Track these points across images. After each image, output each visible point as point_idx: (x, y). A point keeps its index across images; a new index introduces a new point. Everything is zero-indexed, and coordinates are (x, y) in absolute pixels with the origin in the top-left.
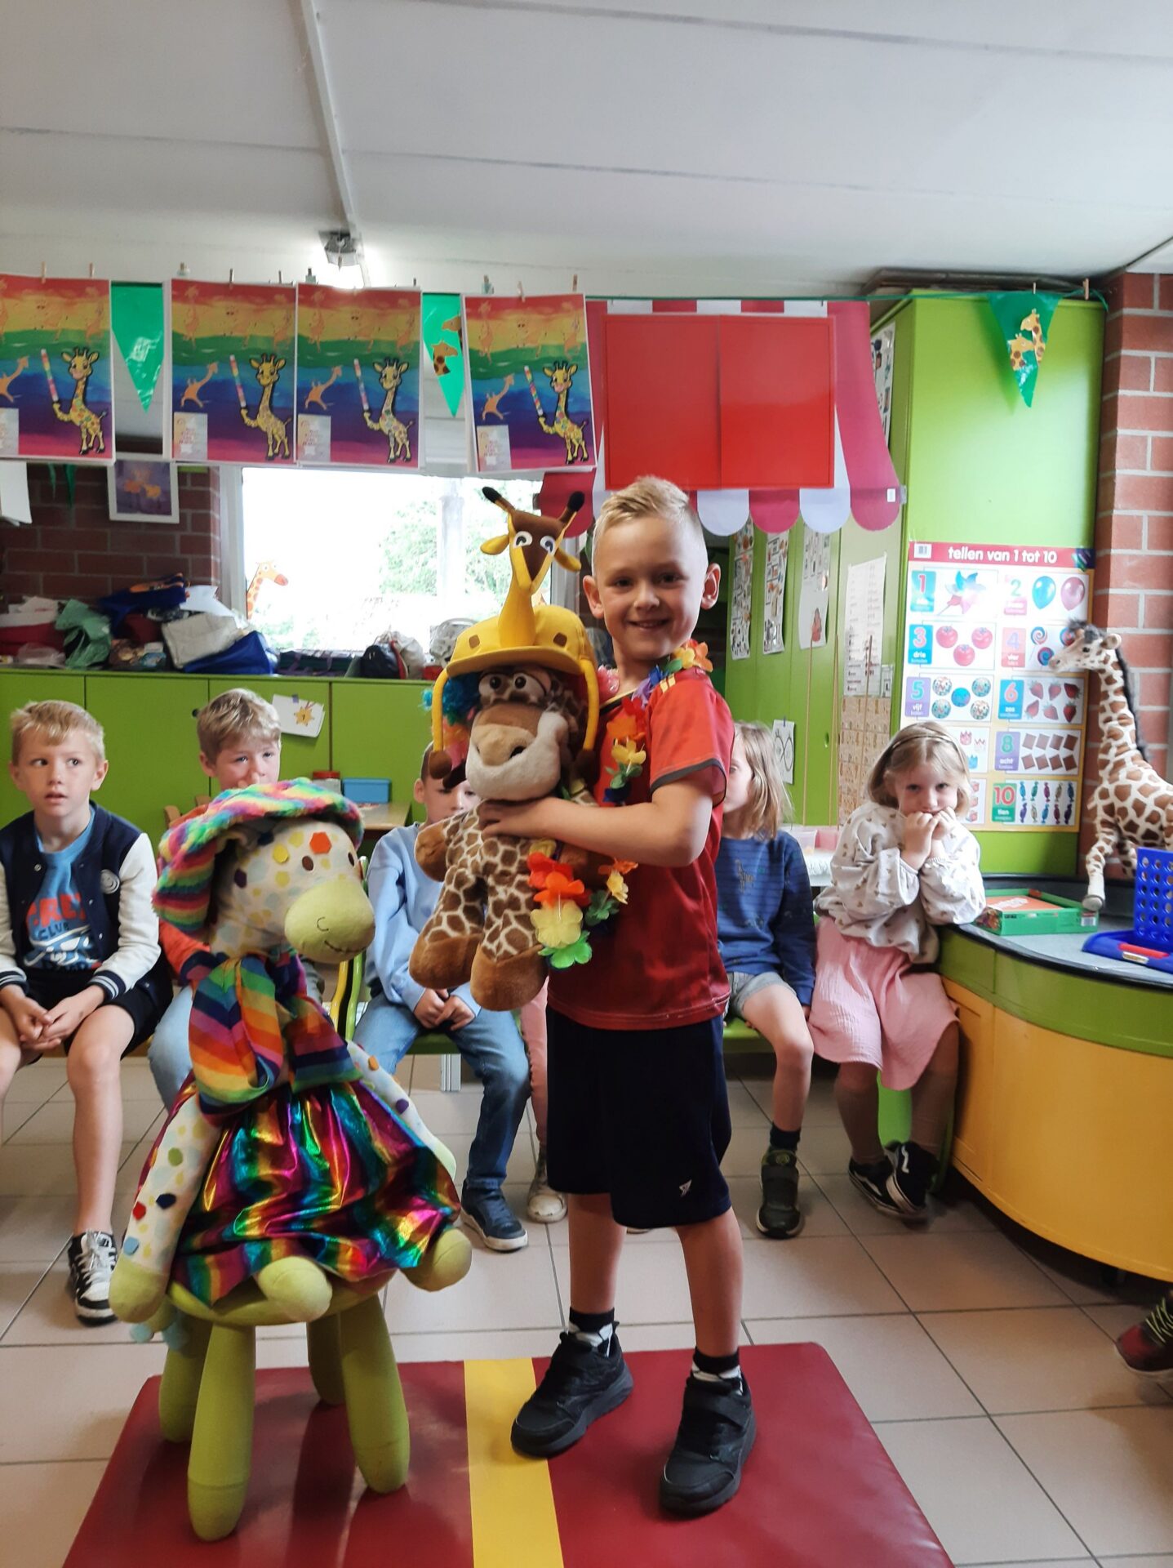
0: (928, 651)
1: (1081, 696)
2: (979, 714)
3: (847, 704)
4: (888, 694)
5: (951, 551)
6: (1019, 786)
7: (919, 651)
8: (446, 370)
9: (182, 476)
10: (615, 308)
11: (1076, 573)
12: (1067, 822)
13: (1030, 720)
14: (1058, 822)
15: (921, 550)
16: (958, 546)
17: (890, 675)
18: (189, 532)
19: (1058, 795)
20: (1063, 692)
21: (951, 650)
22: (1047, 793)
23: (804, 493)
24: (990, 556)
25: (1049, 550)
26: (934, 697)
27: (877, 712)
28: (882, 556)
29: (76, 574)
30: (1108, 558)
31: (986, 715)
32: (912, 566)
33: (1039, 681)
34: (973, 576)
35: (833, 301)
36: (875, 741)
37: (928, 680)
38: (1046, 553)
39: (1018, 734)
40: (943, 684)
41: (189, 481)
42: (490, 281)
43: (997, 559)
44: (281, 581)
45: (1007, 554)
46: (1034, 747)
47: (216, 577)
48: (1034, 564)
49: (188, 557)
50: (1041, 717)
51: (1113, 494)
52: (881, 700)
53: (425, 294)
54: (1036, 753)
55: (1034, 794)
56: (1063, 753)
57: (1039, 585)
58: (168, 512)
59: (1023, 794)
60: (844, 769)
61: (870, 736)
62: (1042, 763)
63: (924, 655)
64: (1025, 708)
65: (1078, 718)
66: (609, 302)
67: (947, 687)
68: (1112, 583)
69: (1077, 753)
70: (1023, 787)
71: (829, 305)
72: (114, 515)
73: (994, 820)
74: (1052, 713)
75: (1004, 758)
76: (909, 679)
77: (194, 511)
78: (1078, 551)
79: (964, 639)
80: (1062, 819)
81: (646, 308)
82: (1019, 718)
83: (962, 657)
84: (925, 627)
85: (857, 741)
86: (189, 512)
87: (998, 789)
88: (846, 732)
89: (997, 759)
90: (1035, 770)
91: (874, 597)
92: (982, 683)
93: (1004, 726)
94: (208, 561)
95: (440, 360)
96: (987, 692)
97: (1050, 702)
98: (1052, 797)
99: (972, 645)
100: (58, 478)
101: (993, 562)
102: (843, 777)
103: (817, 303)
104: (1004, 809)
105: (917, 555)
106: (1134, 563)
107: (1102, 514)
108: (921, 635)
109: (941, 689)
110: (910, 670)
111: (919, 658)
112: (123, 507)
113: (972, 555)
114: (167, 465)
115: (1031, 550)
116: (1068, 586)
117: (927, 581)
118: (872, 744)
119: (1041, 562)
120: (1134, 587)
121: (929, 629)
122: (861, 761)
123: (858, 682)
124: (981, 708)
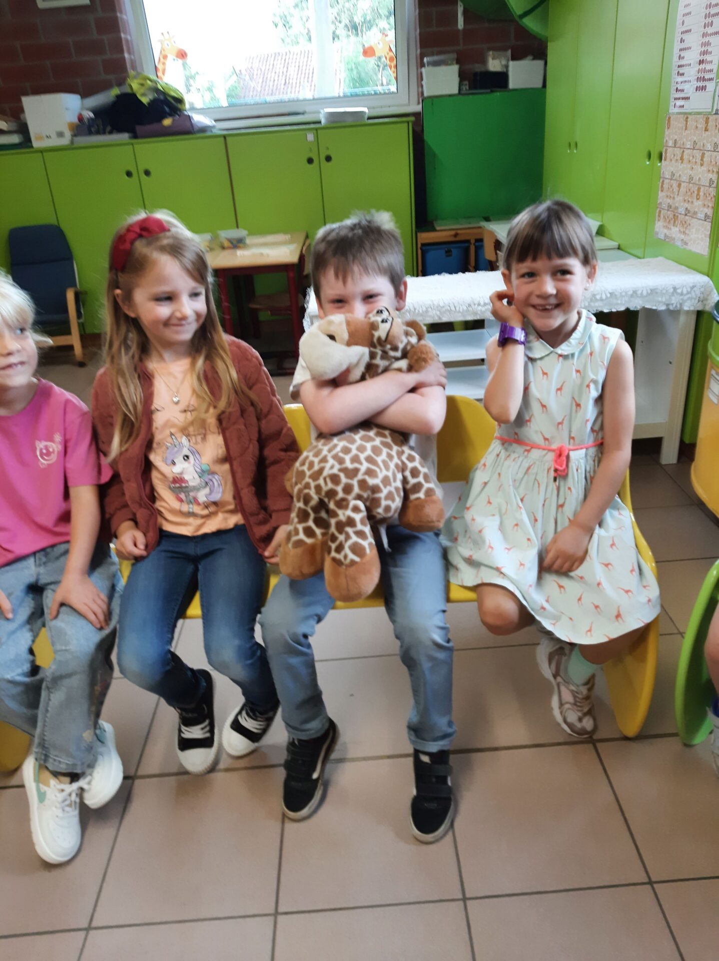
3: (672, 122)
18: (99, 12)
27: (706, 130)
36: (702, 160)
49: (105, 37)
52: (712, 117)
60: (666, 186)
61: (698, 154)
72: (43, 3)
85: (682, 159)
88: (670, 150)
94: (120, 39)
102: (664, 194)
118: (699, 161)
122: (684, 178)
123: (687, 98)
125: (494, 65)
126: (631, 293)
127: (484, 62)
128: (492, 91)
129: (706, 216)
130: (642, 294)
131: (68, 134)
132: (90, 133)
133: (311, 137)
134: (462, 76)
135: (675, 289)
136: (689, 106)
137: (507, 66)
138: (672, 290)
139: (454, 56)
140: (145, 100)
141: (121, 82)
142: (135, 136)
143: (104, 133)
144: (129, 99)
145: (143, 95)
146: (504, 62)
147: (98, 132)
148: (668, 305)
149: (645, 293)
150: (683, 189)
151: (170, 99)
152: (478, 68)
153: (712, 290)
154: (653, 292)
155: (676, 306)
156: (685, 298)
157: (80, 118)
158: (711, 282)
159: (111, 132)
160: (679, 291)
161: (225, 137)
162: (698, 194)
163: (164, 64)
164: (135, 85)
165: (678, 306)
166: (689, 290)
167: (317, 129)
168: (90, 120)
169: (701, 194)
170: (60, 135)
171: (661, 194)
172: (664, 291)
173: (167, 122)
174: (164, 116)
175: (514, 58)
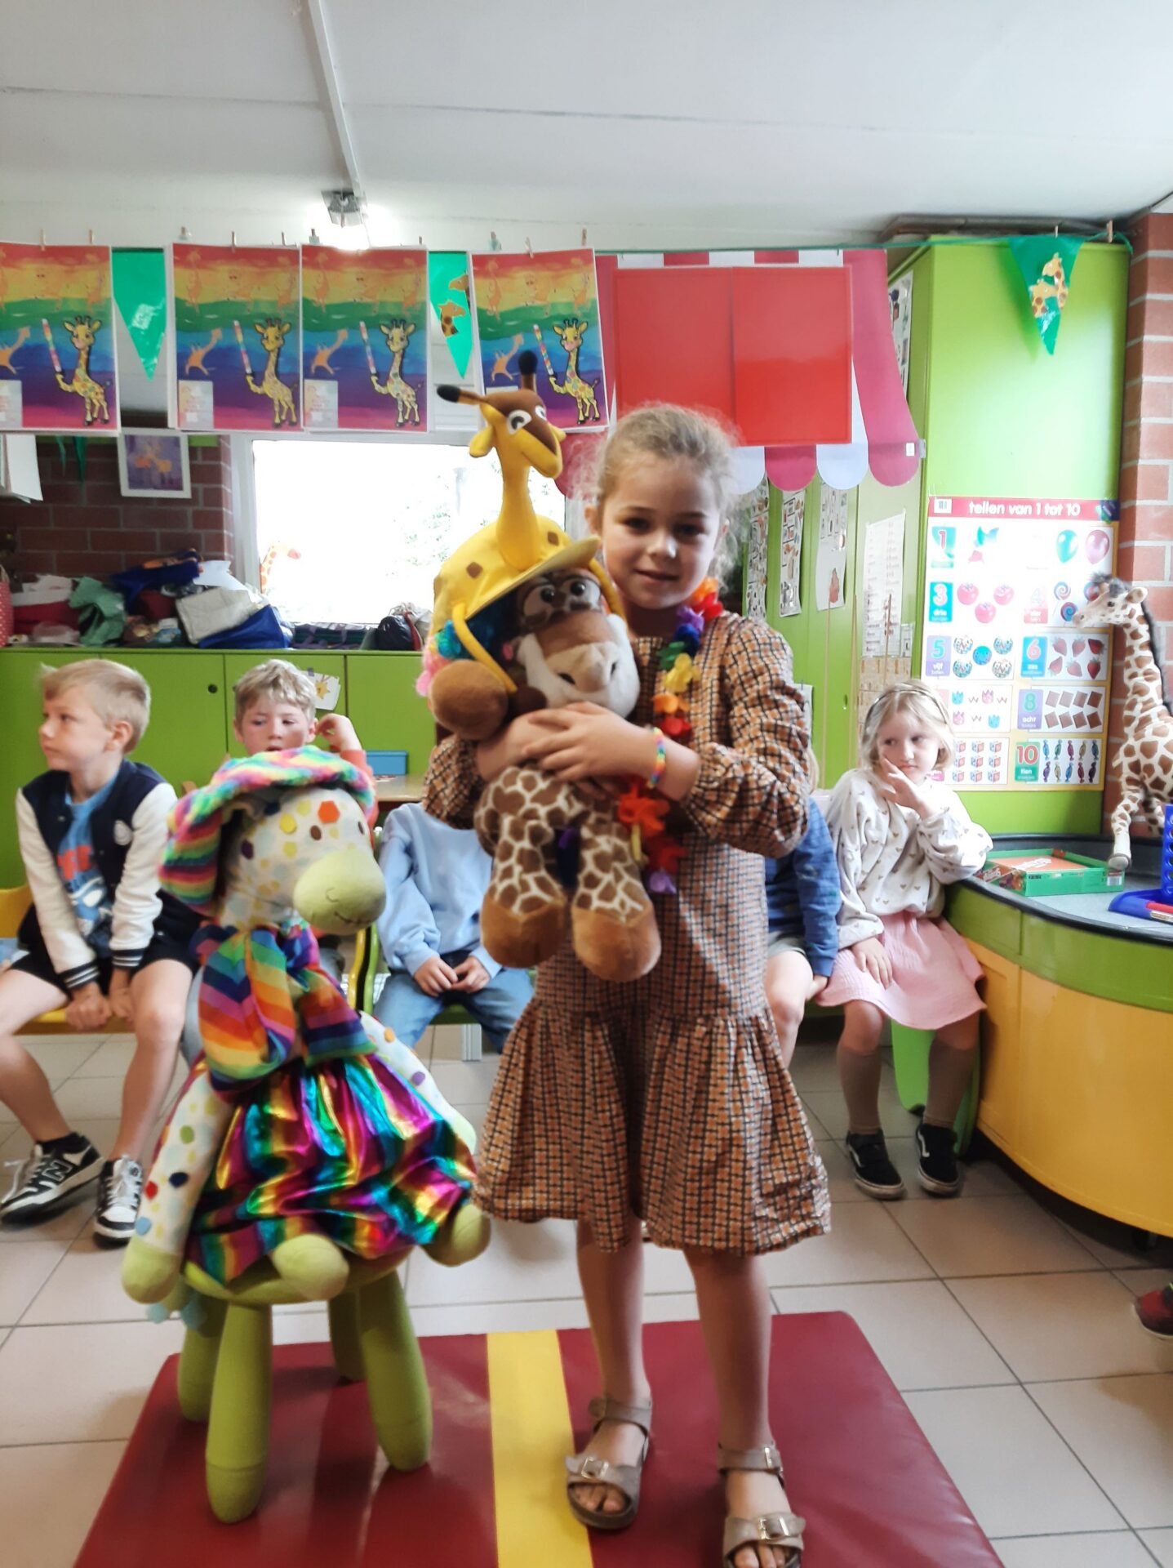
0: (948, 608)
1: (1105, 652)
2: (1001, 672)
3: (865, 665)
4: (909, 653)
5: (971, 505)
6: (1042, 745)
7: (939, 608)
8: (454, 331)
9: (193, 451)
10: (625, 263)
11: (1100, 525)
12: (1091, 780)
13: (1054, 677)
14: (1082, 781)
15: (941, 506)
16: (979, 501)
17: (910, 635)
18: (201, 507)
19: (1082, 752)
20: (1087, 646)
21: (971, 608)
22: (1071, 752)
23: (822, 450)
24: (1012, 510)
25: (1072, 502)
26: (955, 656)
27: (896, 672)
28: (901, 513)
29: (90, 551)
30: (1133, 509)
31: (1008, 673)
32: (933, 522)
33: (1063, 637)
34: (994, 531)
35: (848, 250)
37: (949, 638)
38: (1069, 506)
39: (1040, 692)
40: (964, 642)
41: (199, 454)
42: (498, 238)
43: (1018, 513)
44: (294, 555)
45: (1030, 507)
46: (1058, 705)
47: (230, 552)
48: (1056, 517)
49: (203, 532)
50: (1064, 674)
51: (1138, 444)
52: (901, 660)
53: (431, 252)
54: (1060, 710)
55: (1057, 752)
56: (1087, 710)
57: (1063, 538)
58: (179, 487)
59: (1046, 753)
62: (1065, 721)
63: (944, 613)
64: (1048, 665)
65: (1102, 675)
66: (619, 256)
67: (968, 645)
68: (1137, 535)
69: (1101, 711)
70: (1045, 746)
71: (844, 254)
72: (126, 491)
73: (1016, 779)
74: (1075, 670)
75: (1027, 716)
76: (930, 638)
77: (206, 486)
78: (1103, 503)
79: (985, 597)
80: (1086, 777)
81: (657, 262)
82: (1042, 675)
83: (983, 615)
84: (946, 584)
86: (200, 487)
87: (1020, 748)
88: (866, 694)
89: (1020, 718)
90: (1058, 728)
91: (893, 555)
92: (1003, 640)
93: (1026, 684)
94: (221, 536)
95: (447, 320)
96: (1009, 649)
97: (1074, 659)
98: (1076, 755)
99: (994, 603)
100: (67, 455)
101: (1015, 516)
103: (834, 252)
104: (1027, 768)
105: (937, 510)
106: (1160, 514)
107: (1127, 465)
108: (941, 592)
109: (961, 647)
110: (930, 629)
111: (940, 616)
112: (134, 483)
113: (994, 509)
114: (176, 441)
115: (1053, 503)
116: (1092, 538)
117: (947, 537)
119: (1064, 515)
120: (1160, 539)
121: (949, 586)
123: (877, 642)
124: (1003, 666)
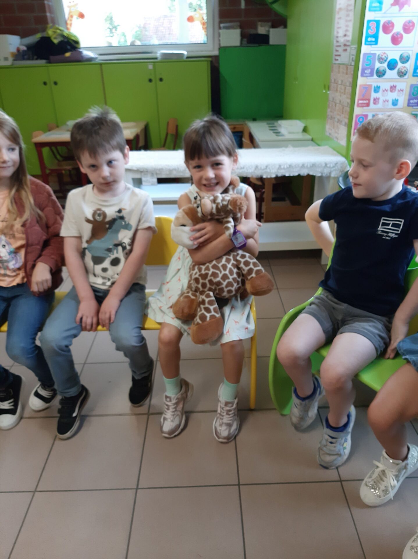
0: (376, 37)
2: (402, 74)
3: (334, 69)
4: (353, 63)
7: (372, 36)
17: (354, 52)
21: (389, 36)
26: (377, 65)
27: (347, 74)
31: (405, 74)
37: (375, 54)
40: (383, 57)
52: (349, 67)
63: (373, 39)
67: (385, 58)
75: (413, 99)
76: (364, 54)
79: (398, 28)
83: (396, 40)
84: (376, 21)
85: (337, 90)
88: (332, 85)
89: (409, 100)
92: (405, 55)
93: (415, 81)
96: (407, 61)
99: (402, 32)
108: (373, 26)
109: (381, 60)
110: (365, 49)
111: (371, 41)
118: (344, 92)
121: (378, 22)
122: (338, 101)
123: (339, 55)
124: (403, 71)
125: (262, 30)
126: (301, 165)
127: (256, 28)
128: (260, 46)
129: (346, 124)
130: (307, 166)
131: (11, 59)
132: (23, 59)
133: (151, 67)
134: (243, 36)
135: (326, 164)
136: (341, 60)
137: (269, 31)
138: (324, 165)
139: (238, 24)
140: (56, 41)
141: (44, 30)
142: (50, 62)
143: (33, 59)
144: (46, 40)
145: (55, 38)
146: (267, 29)
147: (29, 59)
148: (322, 173)
149: (309, 166)
150: (337, 108)
151: (71, 41)
152: (252, 31)
153: (347, 166)
154: (314, 165)
155: (327, 174)
156: (332, 169)
157: (18, 50)
158: (346, 162)
159: (37, 59)
160: (328, 166)
161: (101, 64)
162: (343, 111)
163: (71, 20)
164: (50, 32)
165: (328, 174)
166: (334, 165)
167: (154, 62)
168: (24, 51)
169: (344, 110)
170: (6, 59)
171: (329, 110)
172: (320, 165)
173: (68, 54)
174: (67, 51)
175: (273, 26)
